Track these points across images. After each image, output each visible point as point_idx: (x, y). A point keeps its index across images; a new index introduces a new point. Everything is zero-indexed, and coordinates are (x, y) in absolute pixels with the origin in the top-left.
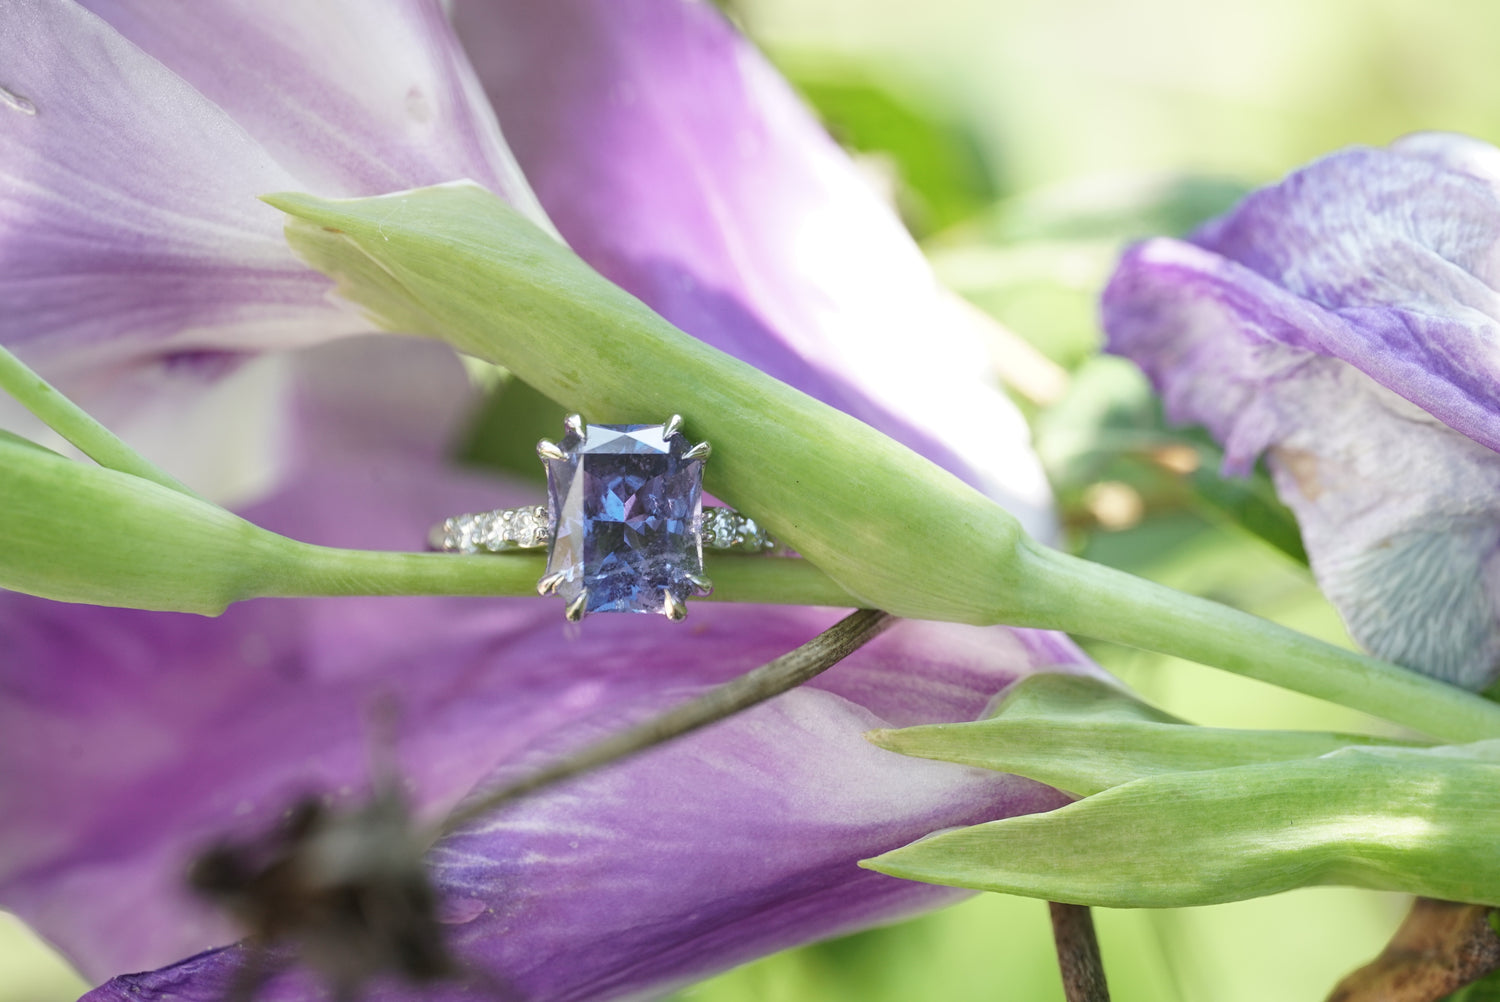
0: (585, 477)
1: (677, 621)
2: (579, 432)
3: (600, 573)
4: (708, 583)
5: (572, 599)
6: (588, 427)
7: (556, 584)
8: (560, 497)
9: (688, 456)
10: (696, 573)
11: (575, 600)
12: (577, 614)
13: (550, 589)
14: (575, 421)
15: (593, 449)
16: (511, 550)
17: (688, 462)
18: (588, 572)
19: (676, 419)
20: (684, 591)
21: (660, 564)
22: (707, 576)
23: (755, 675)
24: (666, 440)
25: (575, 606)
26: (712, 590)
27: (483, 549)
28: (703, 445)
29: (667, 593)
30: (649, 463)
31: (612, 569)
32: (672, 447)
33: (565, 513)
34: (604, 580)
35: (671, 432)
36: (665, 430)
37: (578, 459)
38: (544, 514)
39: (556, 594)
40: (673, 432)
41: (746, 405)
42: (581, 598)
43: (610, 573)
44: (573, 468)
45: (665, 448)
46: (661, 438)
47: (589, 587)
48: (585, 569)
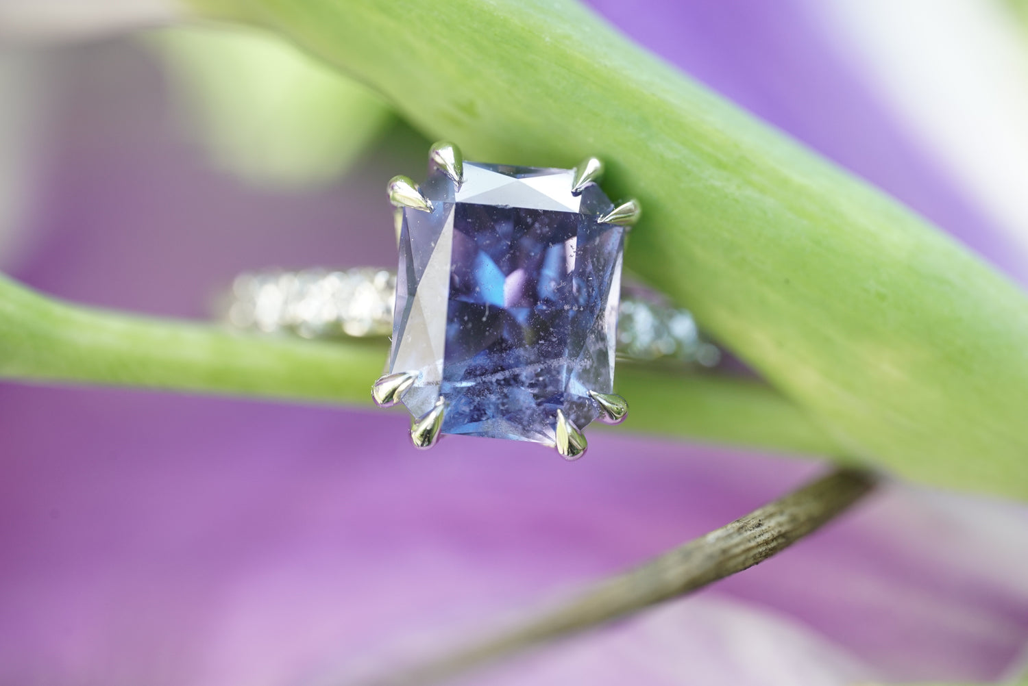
0: (454, 237)
1: (570, 458)
2: (451, 171)
3: (465, 378)
4: (621, 406)
5: (421, 414)
6: (464, 165)
7: (400, 389)
8: (416, 264)
9: (608, 219)
10: (603, 389)
11: (428, 414)
12: (427, 435)
13: (390, 397)
14: (445, 156)
15: (470, 198)
16: (335, 334)
17: (606, 226)
18: (447, 377)
19: (593, 165)
20: (582, 414)
21: (552, 374)
22: (618, 395)
23: (715, 539)
24: (575, 194)
25: (427, 424)
26: (624, 417)
27: (291, 329)
28: (628, 205)
29: (561, 416)
30: (549, 225)
31: (483, 374)
32: (583, 203)
33: (421, 289)
34: (469, 388)
35: (583, 185)
36: (576, 179)
37: (446, 210)
38: (389, 286)
39: (400, 402)
40: (587, 184)
41: (720, 165)
42: (435, 410)
43: (479, 379)
44: (440, 224)
45: (573, 205)
46: (570, 190)
47: (447, 396)
48: (445, 370)
